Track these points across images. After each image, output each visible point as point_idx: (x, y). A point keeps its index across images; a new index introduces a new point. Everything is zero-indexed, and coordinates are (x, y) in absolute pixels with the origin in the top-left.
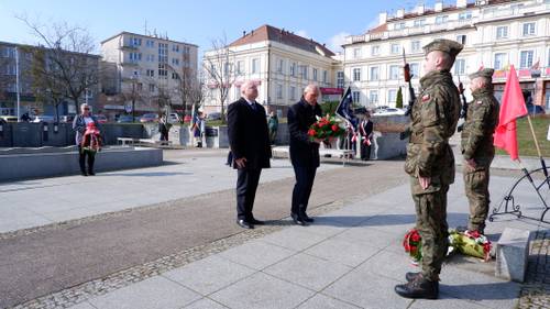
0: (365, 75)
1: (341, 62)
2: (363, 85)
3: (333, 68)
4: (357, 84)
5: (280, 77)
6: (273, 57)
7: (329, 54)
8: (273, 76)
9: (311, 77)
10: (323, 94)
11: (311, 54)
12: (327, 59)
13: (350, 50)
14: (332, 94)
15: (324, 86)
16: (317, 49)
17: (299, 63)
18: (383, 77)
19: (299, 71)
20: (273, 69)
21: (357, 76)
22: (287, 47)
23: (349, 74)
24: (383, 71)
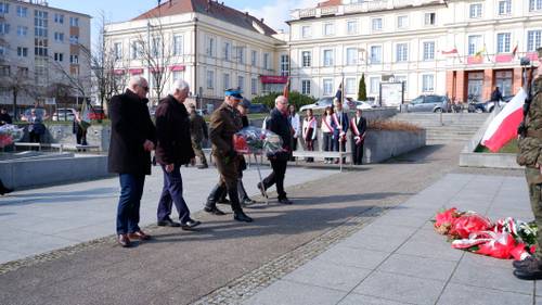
0: (316, 59)
1: (285, 43)
2: (314, 72)
3: (275, 50)
4: (307, 71)
5: (210, 61)
6: (201, 35)
7: (269, 32)
8: (202, 59)
9: (249, 62)
10: (264, 83)
11: (248, 32)
12: (267, 39)
13: (296, 28)
14: (275, 82)
15: (265, 73)
16: (255, 25)
17: (234, 44)
18: (338, 62)
19: (233, 53)
20: (202, 51)
21: (306, 61)
22: (218, 23)
23: (296, 57)
24: (339, 54)
